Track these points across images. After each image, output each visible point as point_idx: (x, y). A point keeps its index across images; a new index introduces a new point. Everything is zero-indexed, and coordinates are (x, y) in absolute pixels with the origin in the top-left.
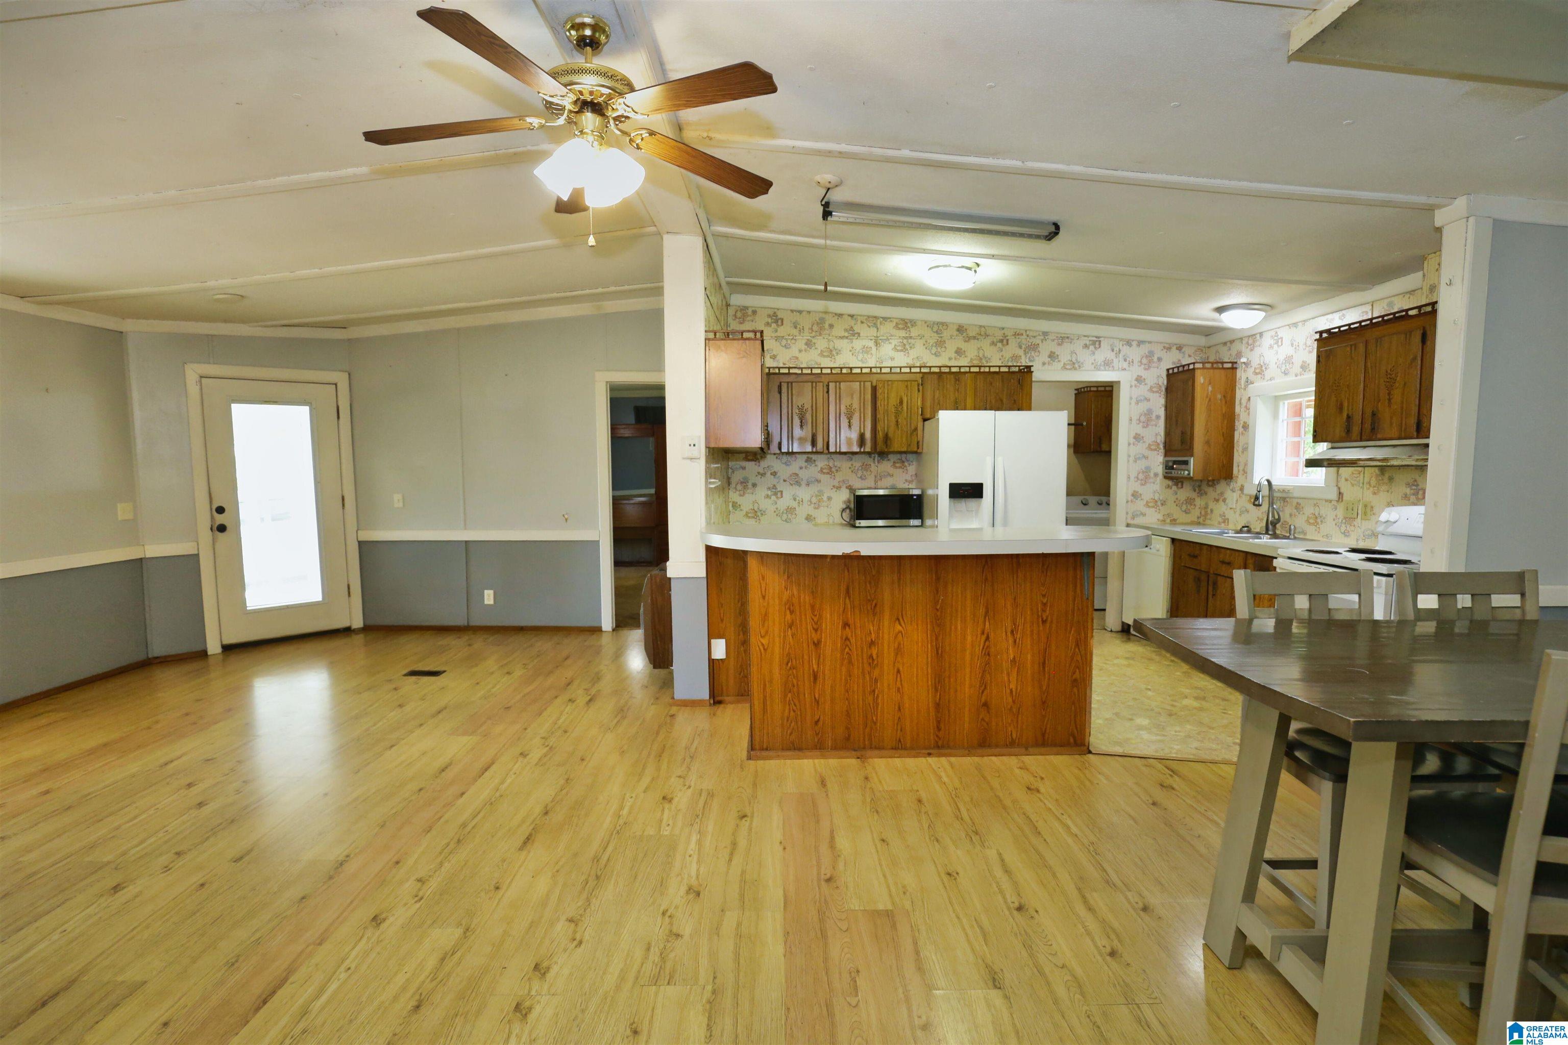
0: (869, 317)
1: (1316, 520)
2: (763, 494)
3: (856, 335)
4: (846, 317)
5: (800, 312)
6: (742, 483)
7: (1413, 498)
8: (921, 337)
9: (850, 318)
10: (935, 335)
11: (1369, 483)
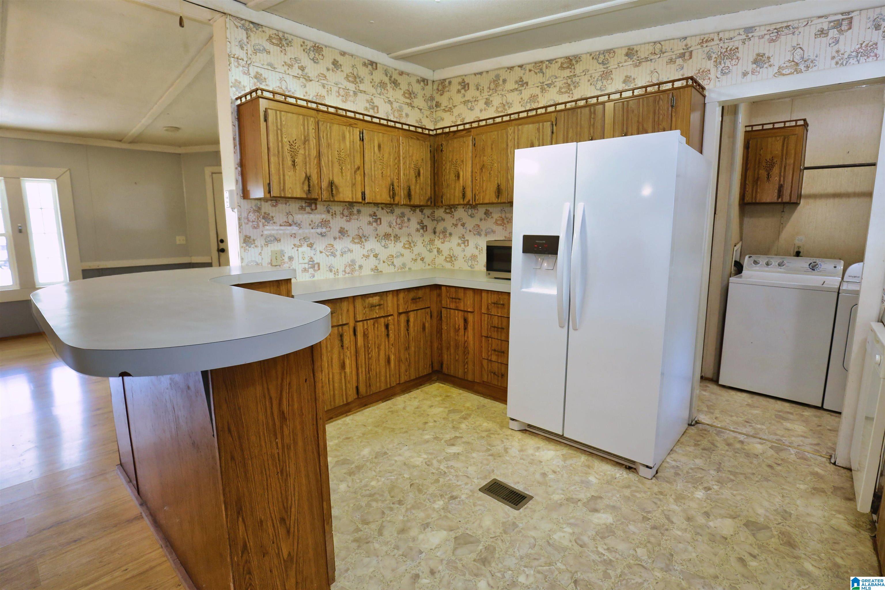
0: (536, 63)
2: (456, 243)
3: (525, 85)
4: (517, 68)
5: (481, 73)
6: (443, 232)
8: (585, 72)
9: (520, 68)
10: (601, 66)
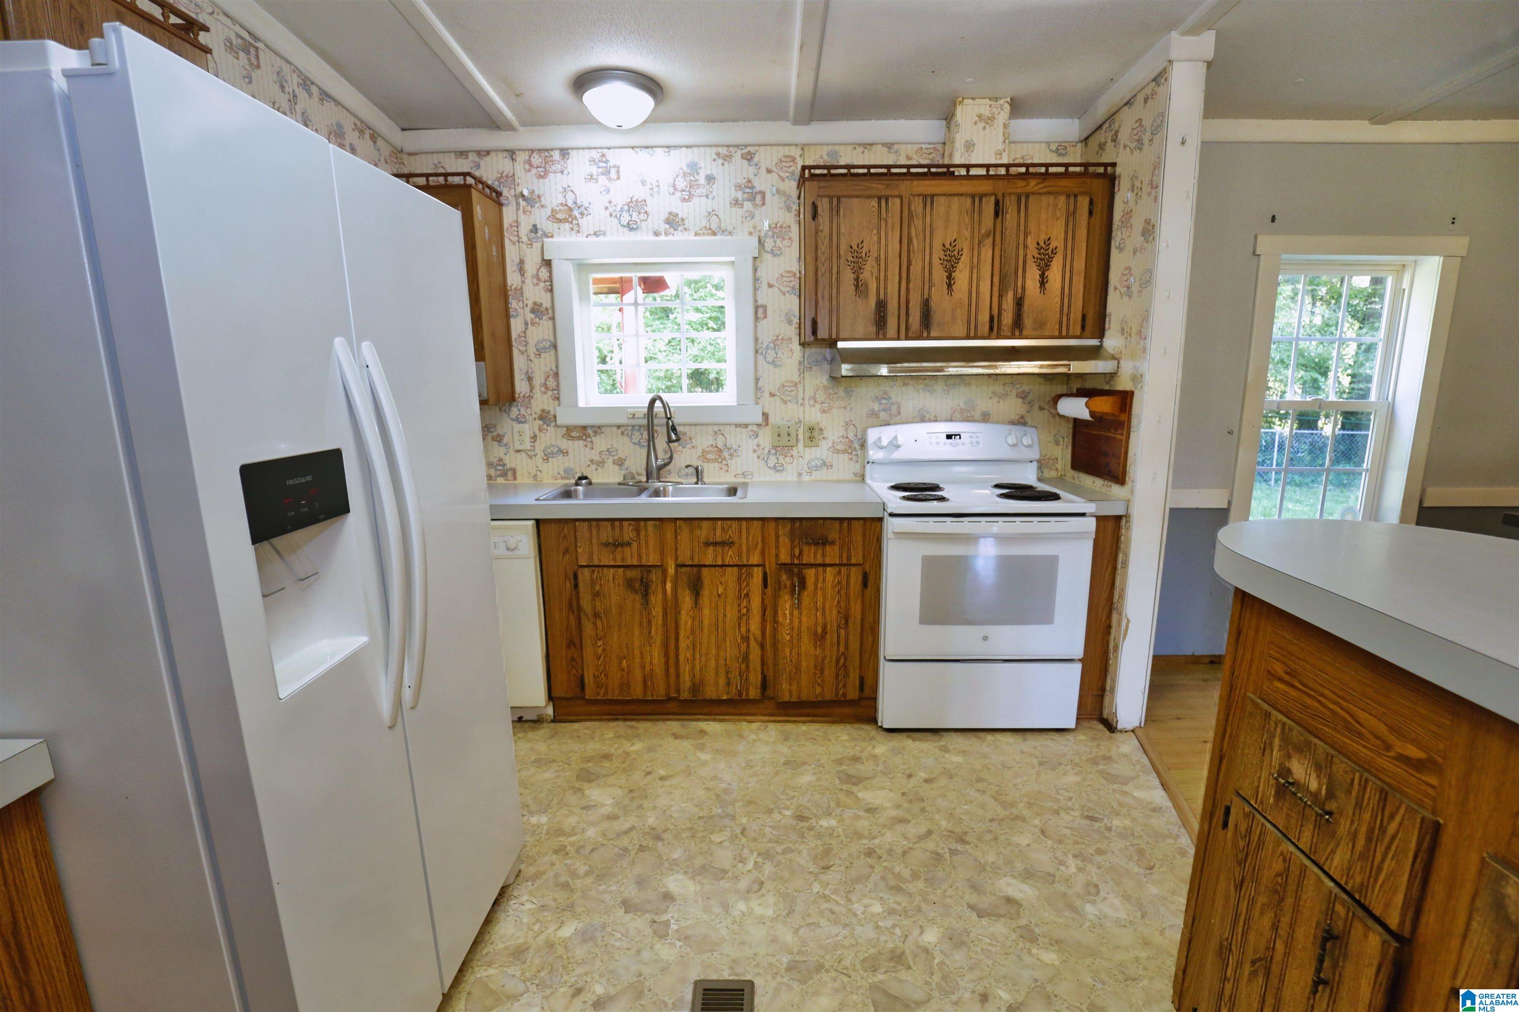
1: (721, 454)
7: (883, 415)
11: (814, 399)
